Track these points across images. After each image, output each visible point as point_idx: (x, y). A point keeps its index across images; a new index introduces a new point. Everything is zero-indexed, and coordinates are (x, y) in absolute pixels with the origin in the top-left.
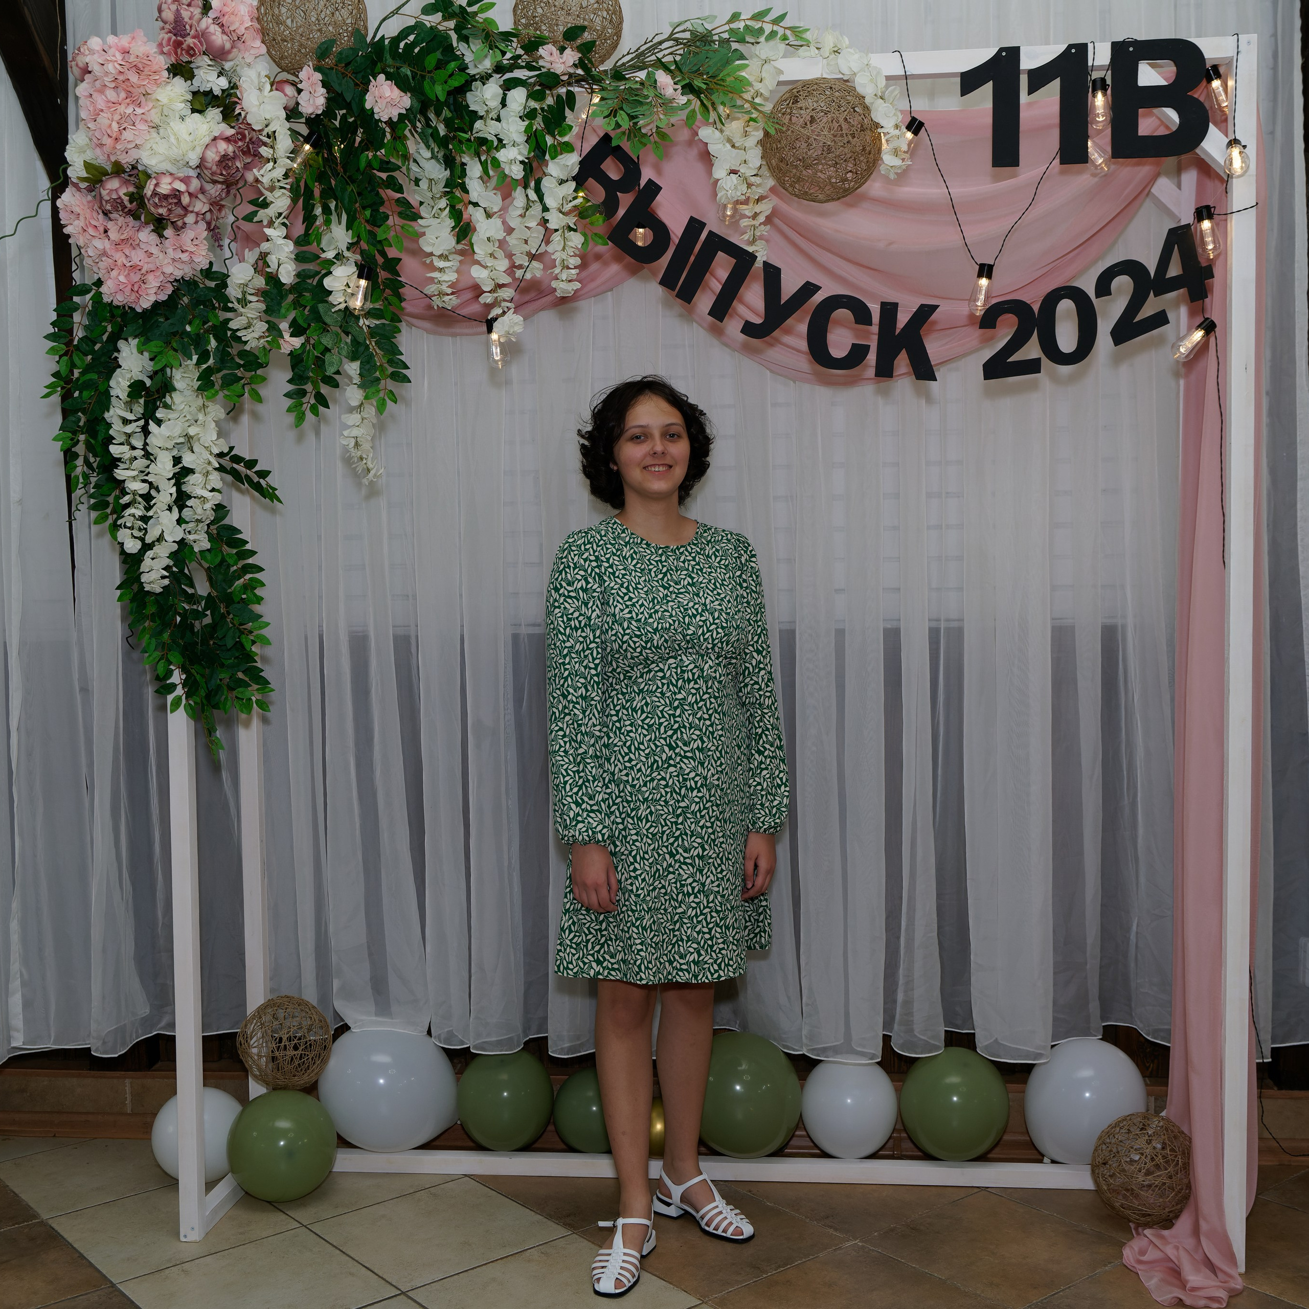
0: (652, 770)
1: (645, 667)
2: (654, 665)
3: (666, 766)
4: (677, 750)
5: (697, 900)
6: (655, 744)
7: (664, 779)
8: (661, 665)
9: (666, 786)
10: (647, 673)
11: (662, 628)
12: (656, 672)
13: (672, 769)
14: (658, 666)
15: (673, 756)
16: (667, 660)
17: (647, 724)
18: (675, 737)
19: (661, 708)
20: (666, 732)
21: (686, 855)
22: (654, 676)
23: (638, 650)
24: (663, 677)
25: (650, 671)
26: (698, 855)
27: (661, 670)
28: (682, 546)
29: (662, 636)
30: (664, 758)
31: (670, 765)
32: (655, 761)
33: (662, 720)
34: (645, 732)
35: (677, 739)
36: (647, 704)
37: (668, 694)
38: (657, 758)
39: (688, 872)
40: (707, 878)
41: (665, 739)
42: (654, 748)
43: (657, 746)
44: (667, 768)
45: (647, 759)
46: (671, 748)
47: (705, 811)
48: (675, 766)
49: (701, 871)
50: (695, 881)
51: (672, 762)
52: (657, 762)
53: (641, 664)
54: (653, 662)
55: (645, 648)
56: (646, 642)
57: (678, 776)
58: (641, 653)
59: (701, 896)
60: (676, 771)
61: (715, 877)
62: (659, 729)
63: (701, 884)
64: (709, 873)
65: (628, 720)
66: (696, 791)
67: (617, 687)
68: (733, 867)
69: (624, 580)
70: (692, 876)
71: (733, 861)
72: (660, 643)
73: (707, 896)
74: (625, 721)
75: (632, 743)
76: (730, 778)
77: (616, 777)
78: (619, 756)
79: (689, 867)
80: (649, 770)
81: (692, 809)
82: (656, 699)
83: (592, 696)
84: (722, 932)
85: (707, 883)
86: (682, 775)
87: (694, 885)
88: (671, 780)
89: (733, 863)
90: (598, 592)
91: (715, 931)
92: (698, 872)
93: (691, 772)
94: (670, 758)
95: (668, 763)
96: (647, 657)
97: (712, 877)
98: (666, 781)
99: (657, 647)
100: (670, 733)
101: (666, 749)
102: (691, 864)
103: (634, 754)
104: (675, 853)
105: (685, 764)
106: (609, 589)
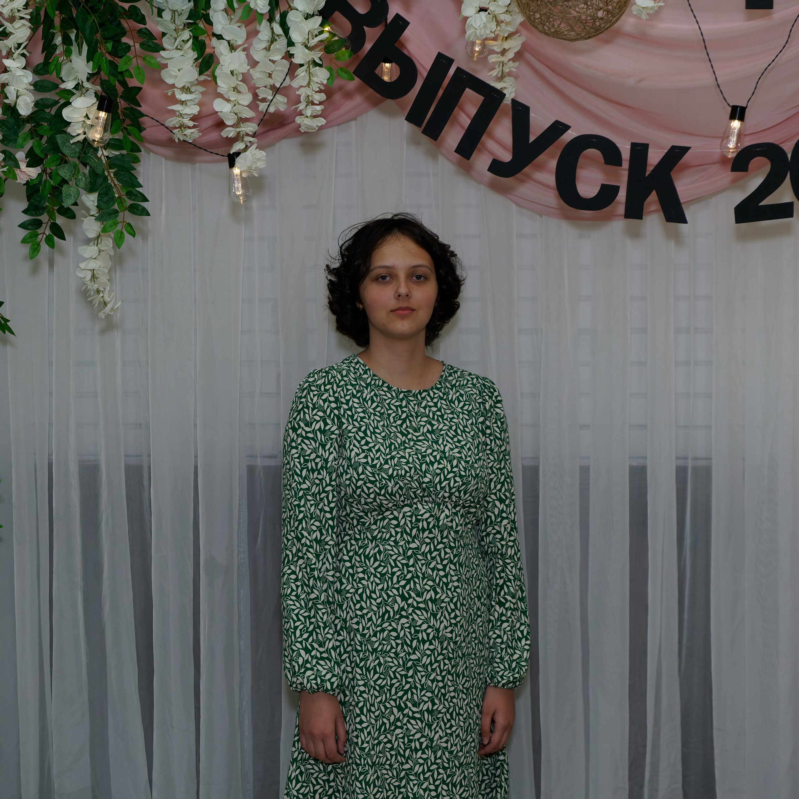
0: (383, 620)
1: (379, 514)
2: (389, 512)
3: (397, 617)
4: (410, 601)
5: (424, 756)
6: (387, 594)
8: (395, 513)
9: (397, 637)
10: (381, 520)
11: (397, 475)
12: (391, 520)
13: (403, 620)
14: (392, 514)
15: (406, 607)
16: (402, 508)
17: (380, 573)
18: (408, 588)
19: (394, 557)
20: (398, 582)
21: (415, 709)
22: (388, 524)
23: (372, 496)
24: (397, 526)
25: (384, 519)
26: (427, 710)
27: (396, 518)
28: (424, 391)
29: (397, 483)
30: (396, 609)
31: (402, 617)
33: (395, 570)
34: (378, 581)
35: (410, 589)
36: (380, 552)
37: (402, 543)
38: (388, 608)
39: (417, 727)
40: (436, 733)
41: (398, 589)
42: (386, 598)
43: (389, 596)
45: (378, 608)
46: (403, 598)
47: (436, 664)
48: (407, 617)
49: (430, 726)
50: (423, 736)
51: (404, 613)
52: (389, 612)
53: (375, 510)
54: (387, 510)
55: (379, 494)
56: (380, 489)
57: (409, 628)
58: (374, 499)
59: (429, 752)
60: (408, 623)
61: (444, 732)
62: (392, 579)
63: (430, 739)
64: (438, 728)
65: (361, 567)
66: (428, 643)
67: (351, 532)
68: (464, 723)
69: (362, 423)
70: (420, 731)
71: (465, 716)
72: (395, 490)
73: (435, 753)
74: (357, 567)
75: (364, 591)
76: (466, 631)
77: (348, 625)
78: (351, 603)
79: (418, 721)
80: (380, 620)
81: (423, 663)
82: (389, 548)
83: (327, 540)
84: (449, 790)
85: (435, 738)
86: (414, 627)
87: (423, 740)
88: (403, 632)
89: (464, 719)
90: (336, 434)
91: (442, 788)
92: (427, 728)
93: (423, 623)
94: (403, 609)
95: (400, 614)
96: (381, 503)
97: (440, 732)
98: (397, 632)
99: (391, 494)
100: (403, 583)
101: (399, 599)
102: (419, 719)
103: (366, 603)
104: (404, 707)
105: (418, 615)
106: (346, 432)
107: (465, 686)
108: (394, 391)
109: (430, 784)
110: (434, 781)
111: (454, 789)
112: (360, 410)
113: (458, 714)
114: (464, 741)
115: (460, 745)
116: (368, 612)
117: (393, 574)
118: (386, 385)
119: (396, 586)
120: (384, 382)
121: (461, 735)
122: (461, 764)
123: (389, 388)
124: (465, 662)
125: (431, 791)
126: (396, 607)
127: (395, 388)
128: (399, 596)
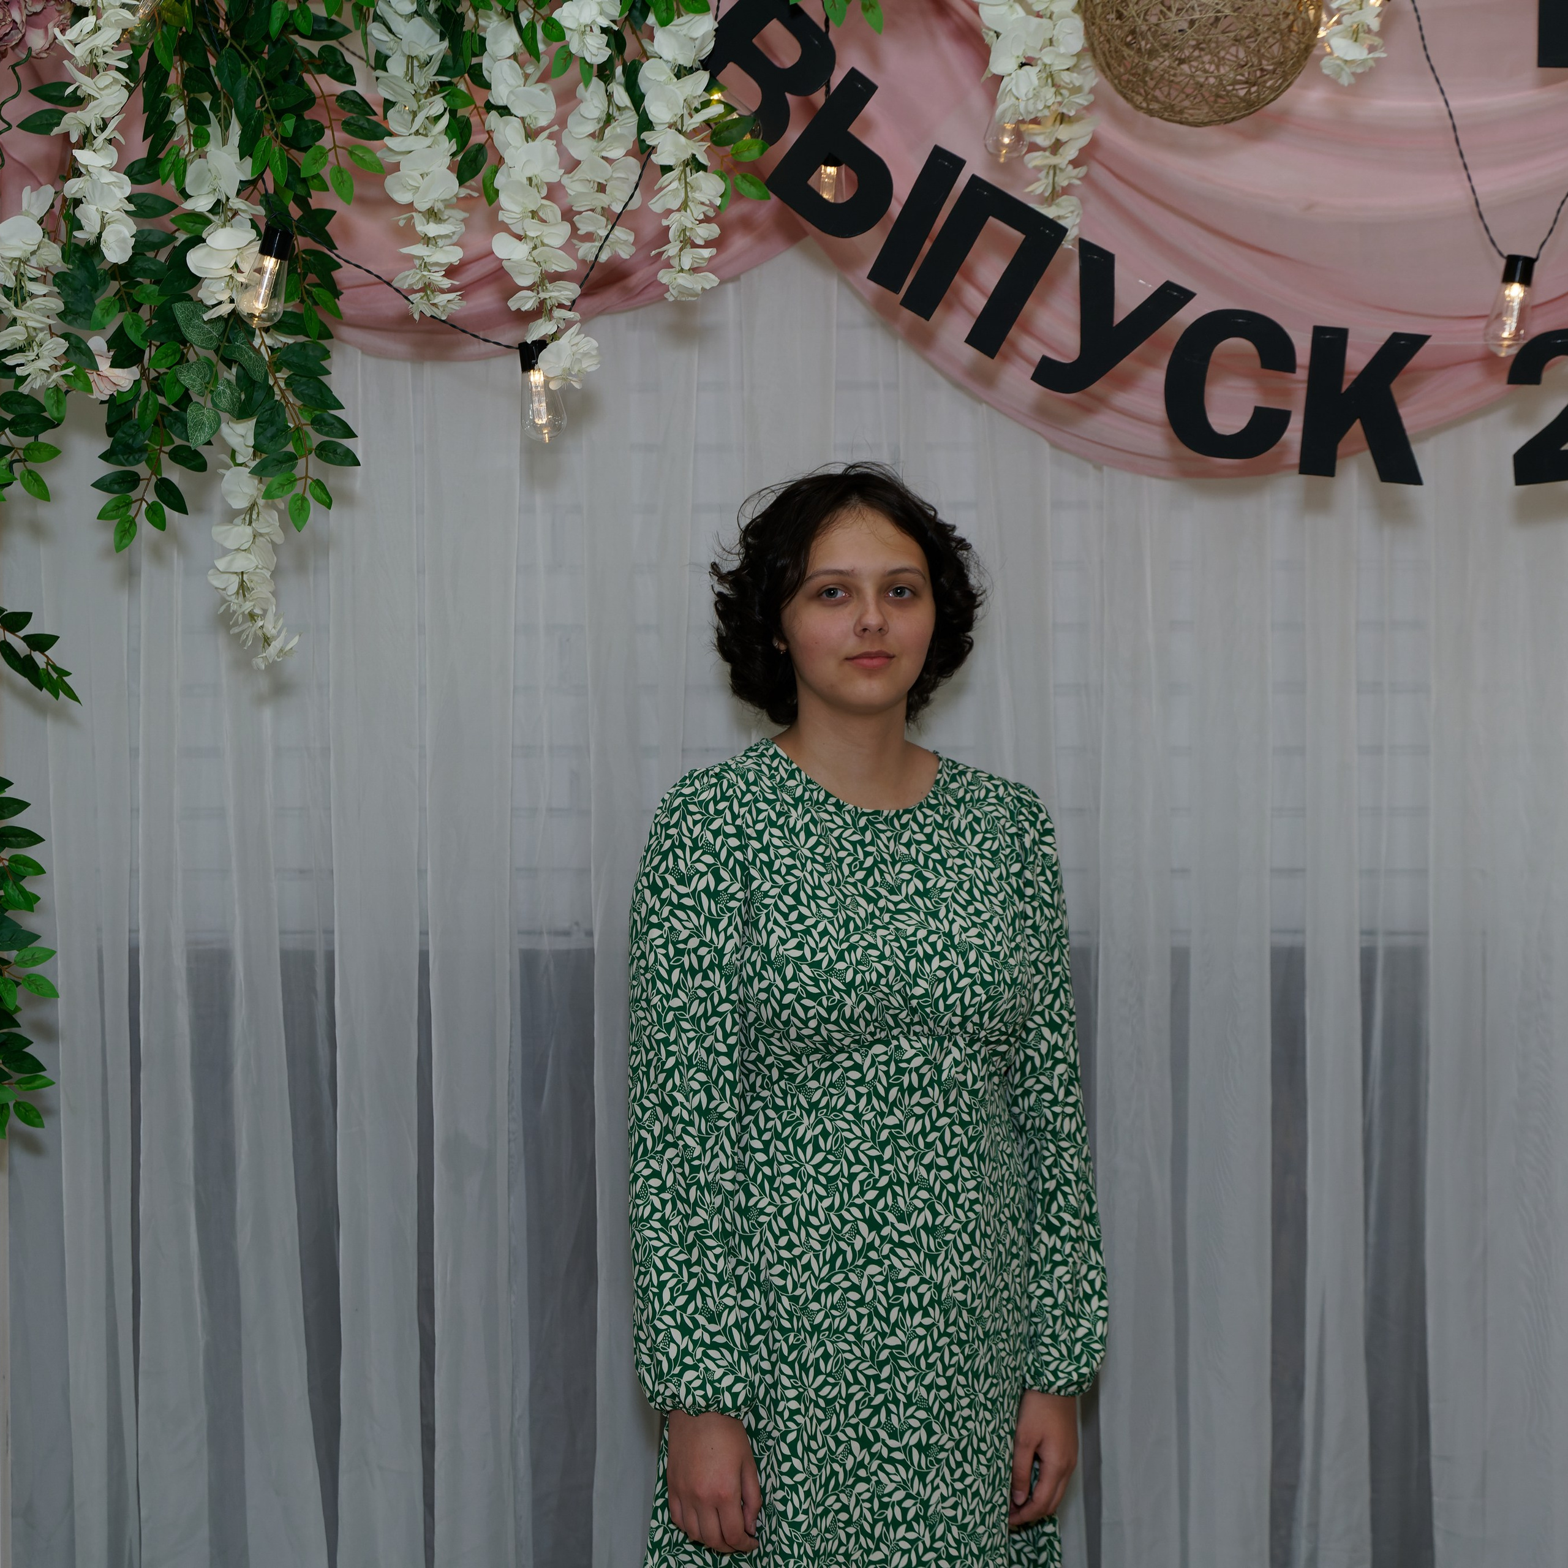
0: (832, 1268)
1: (824, 1059)
2: (844, 1056)
3: (861, 1262)
4: (885, 1231)
5: (911, 1535)
7: (855, 1288)
8: (857, 1057)
9: (860, 1303)
10: (827, 1070)
11: (863, 982)
12: (847, 1070)
13: (872, 1269)
14: (850, 1058)
15: (877, 1243)
16: (870, 1046)
17: (825, 1175)
18: (881, 1204)
19: (853, 1144)
20: (862, 1193)
21: (893, 1443)
22: (842, 1078)
23: (813, 1024)
24: (860, 1082)
25: (833, 1068)
26: (918, 1445)
27: (857, 1067)
28: (906, 811)
29: (863, 998)
30: (858, 1247)
31: (870, 1261)
32: (840, 1251)
33: (856, 1169)
34: (822, 1191)
35: (886, 1207)
36: (825, 1134)
37: (869, 1116)
38: (843, 1245)
39: (897, 1478)
40: (934, 1490)
41: (861, 1207)
42: (838, 1224)
43: (844, 1222)
44: (864, 1267)
45: (823, 1245)
47: (937, 1355)
48: (879, 1263)
49: (922, 1477)
50: (908, 1496)
51: (873, 1255)
52: (844, 1252)
53: (816, 1051)
54: (841, 1050)
55: (827, 1021)
56: (829, 1010)
57: (884, 1283)
58: (817, 1031)
59: (921, 1528)
60: (881, 1273)
61: (950, 1488)
62: (849, 1187)
63: (922, 1502)
64: (938, 1481)
65: (787, 1162)
66: (920, 1313)
67: (765, 1093)
68: (988, 1467)
69: (790, 878)
70: (904, 1485)
71: (989, 1455)
72: (857, 1011)
73: (932, 1528)
74: (780, 1164)
75: (795, 1211)
76: (990, 1287)
77: (762, 1278)
78: (768, 1234)
79: (899, 1467)
80: (826, 1268)
81: (911, 1352)
82: (843, 1125)
83: (721, 1109)
85: (933, 1501)
86: (894, 1282)
87: (908, 1503)
88: (871, 1292)
89: (988, 1460)
90: (739, 900)
92: (916, 1479)
93: (910, 1274)
94: (871, 1246)
95: (866, 1256)
96: (830, 1038)
97: (943, 1488)
98: (860, 1292)
99: (851, 1021)
100: (871, 1195)
101: (863, 1228)
102: (902, 1462)
103: (798, 1234)
104: (872, 1439)
105: (900, 1259)
106: (759, 895)
107: (989, 1396)
108: (849, 812)
112: (784, 852)
113: (977, 1452)
114: (988, 1503)
115: (980, 1512)
116: (803, 1253)
117: (852, 1177)
118: (832, 800)
119: (859, 1201)
120: (828, 795)
121: (982, 1492)
122: (982, 1550)
123: (838, 806)
124: (990, 1349)
126: (858, 1243)
127: (850, 807)
128: (864, 1220)
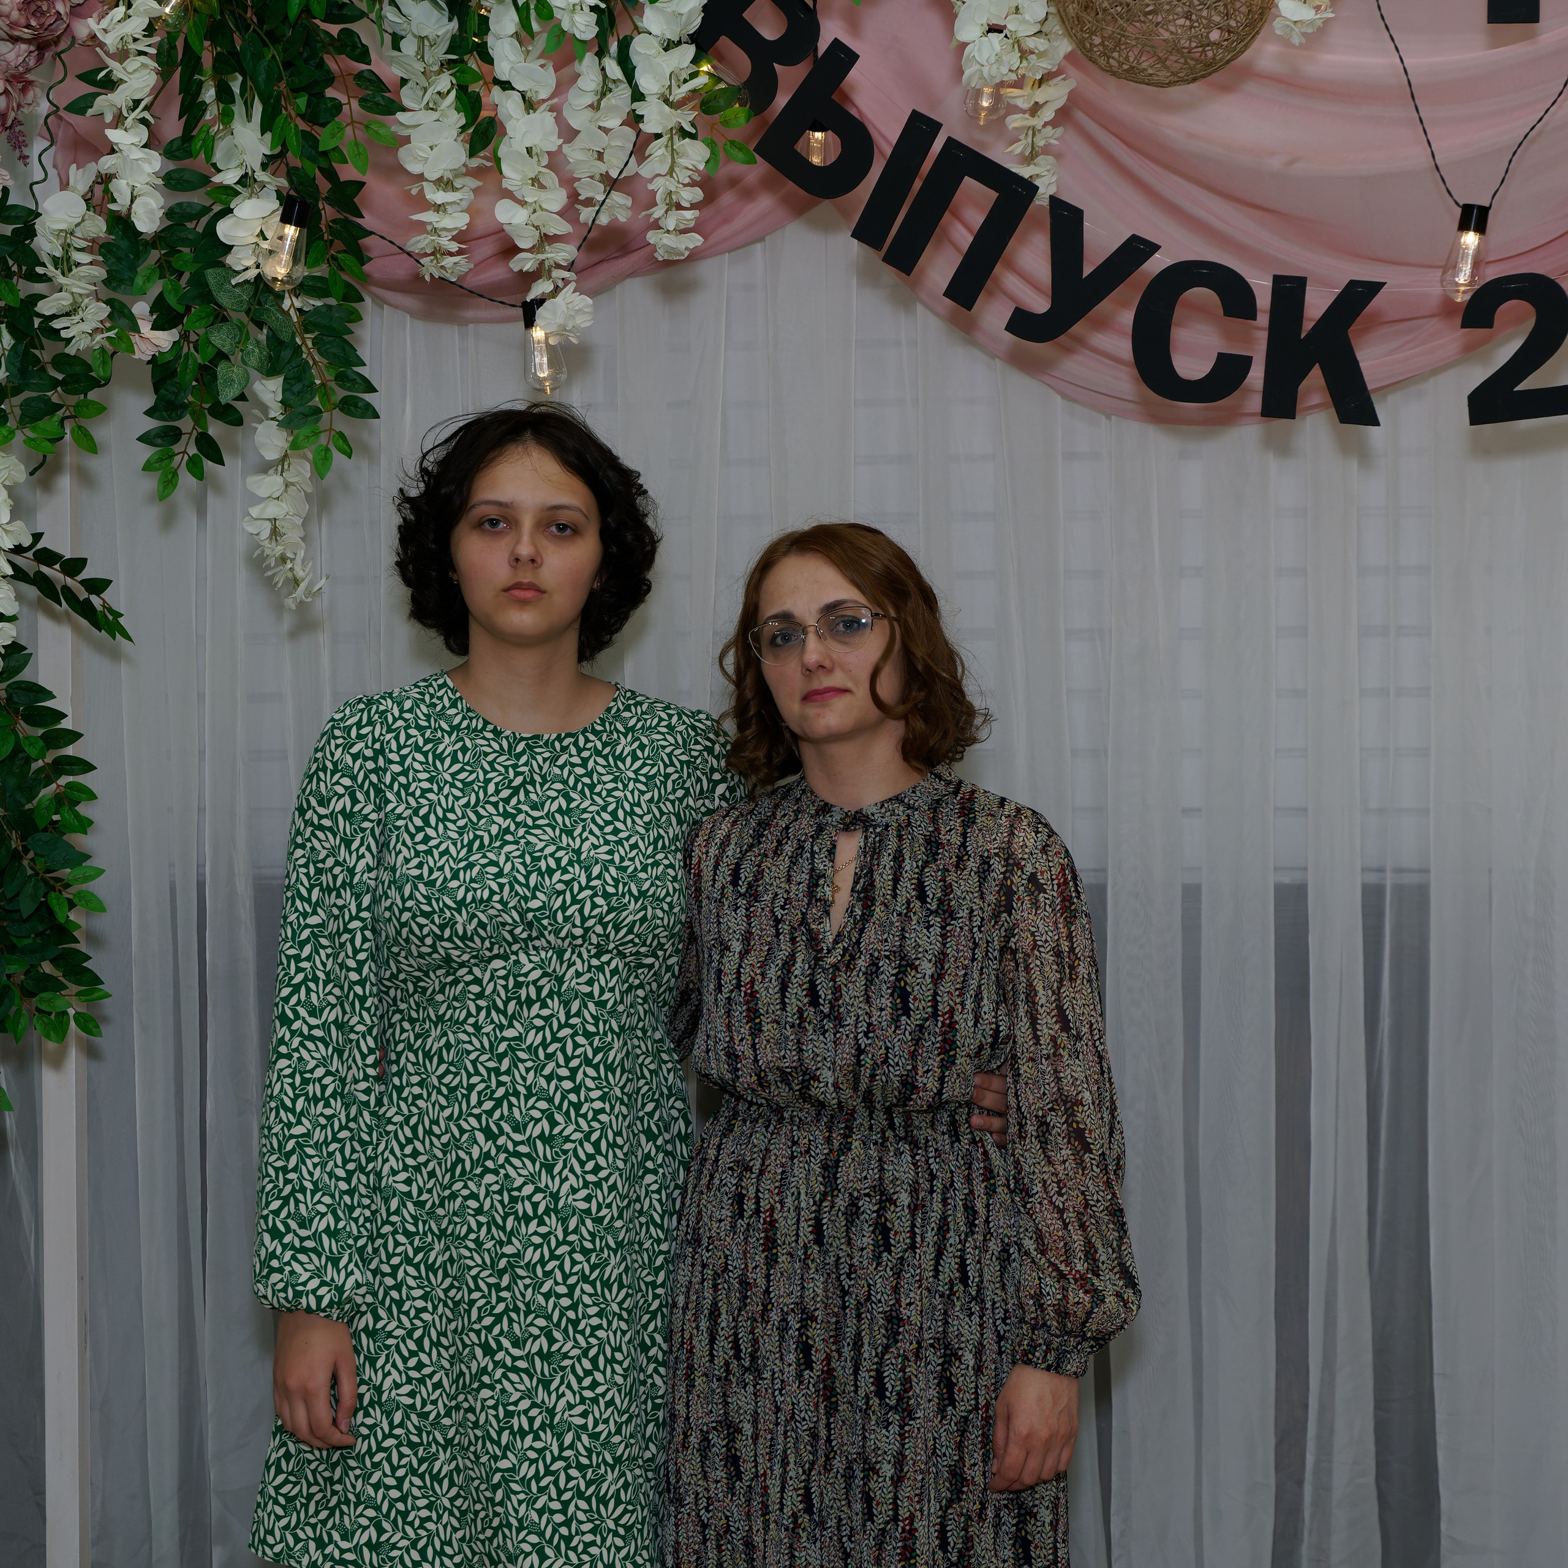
0: (453, 1176)
1: (448, 974)
2: (465, 970)
3: (478, 1171)
4: (501, 1141)
5: (538, 1445)
6: (459, 1127)
7: (474, 1196)
8: (477, 971)
9: (479, 1211)
10: (451, 984)
11: (474, 900)
12: (468, 984)
13: (489, 1178)
14: (470, 972)
15: (493, 1152)
16: (489, 961)
17: (447, 1086)
18: (497, 1115)
19: (473, 1056)
20: (480, 1103)
21: (516, 1352)
22: (464, 992)
23: (429, 941)
24: (480, 995)
25: (456, 982)
26: (540, 1353)
27: (477, 981)
29: (474, 916)
30: (475, 1156)
31: (487, 1171)
32: (459, 1160)
33: (475, 1080)
34: (443, 1101)
35: (502, 1117)
36: (448, 1046)
37: (488, 1029)
38: (462, 1154)
39: (521, 1387)
40: (559, 1398)
41: (478, 1117)
42: (457, 1134)
43: (462, 1131)
44: (481, 1176)
45: (445, 1153)
46: (489, 1135)
47: (554, 1263)
48: (496, 1172)
49: (546, 1385)
50: (534, 1405)
51: (490, 1164)
52: (463, 1161)
53: (440, 967)
54: (462, 965)
55: (442, 938)
56: (442, 927)
57: (500, 1192)
58: (434, 948)
59: (548, 1436)
60: (497, 1182)
61: (578, 1396)
62: (467, 1097)
63: (548, 1410)
64: (563, 1388)
65: (417, 1074)
66: (535, 1221)
67: (403, 1006)
68: (625, 1377)
69: (423, 801)
70: (528, 1394)
71: (625, 1365)
72: (470, 928)
73: (560, 1436)
74: (410, 1074)
75: (420, 1121)
77: (383, 1184)
78: (394, 1143)
79: (524, 1376)
80: (448, 1176)
81: (527, 1260)
82: (464, 1037)
83: (352, 1023)
84: (591, 1510)
85: (559, 1408)
86: (509, 1191)
87: (534, 1412)
88: (488, 1201)
89: (624, 1370)
90: (372, 821)
91: (577, 1507)
92: (540, 1388)
93: (525, 1184)
94: (487, 1156)
95: (483, 1166)
97: (569, 1396)
98: (478, 1200)
99: (464, 938)
100: (488, 1105)
101: (480, 1137)
102: (526, 1371)
103: (423, 1143)
104: (494, 1346)
105: (515, 1168)
106: (393, 817)
107: (625, 1306)
108: (507, 738)
109: (551, 1499)
110: (560, 1493)
111: (602, 1508)
112: (423, 776)
113: (611, 1361)
114: (624, 1412)
115: (615, 1422)
116: (428, 1161)
117: (471, 1087)
118: (490, 727)
119: (476, 1111)
120: (486, 723)
121: (618, 1401)
122: (618, 1460)
123: (497, 733)
124: (625, 1258)
125: (552, 1512)
126: (476, 1152)
127: (508, 733)
128: (481, 1130)
